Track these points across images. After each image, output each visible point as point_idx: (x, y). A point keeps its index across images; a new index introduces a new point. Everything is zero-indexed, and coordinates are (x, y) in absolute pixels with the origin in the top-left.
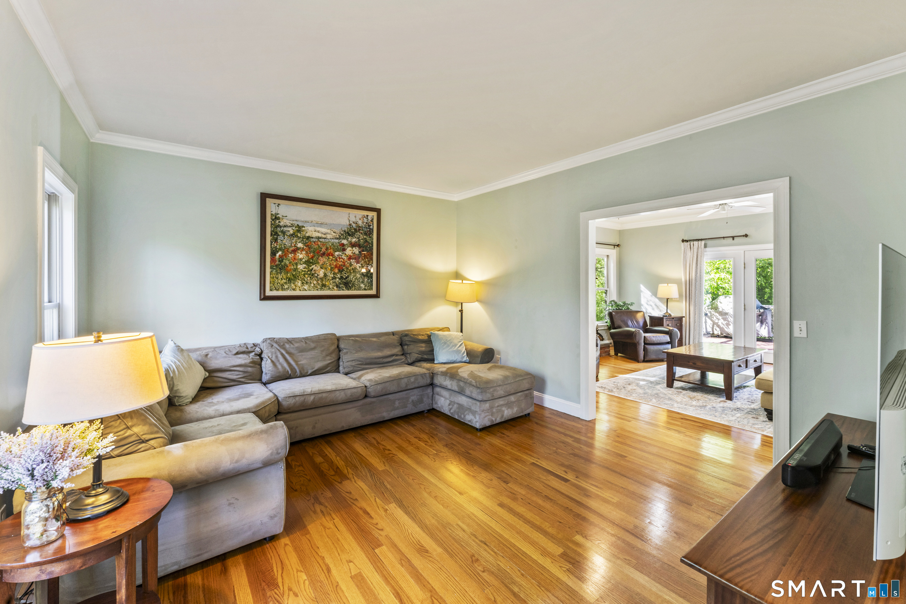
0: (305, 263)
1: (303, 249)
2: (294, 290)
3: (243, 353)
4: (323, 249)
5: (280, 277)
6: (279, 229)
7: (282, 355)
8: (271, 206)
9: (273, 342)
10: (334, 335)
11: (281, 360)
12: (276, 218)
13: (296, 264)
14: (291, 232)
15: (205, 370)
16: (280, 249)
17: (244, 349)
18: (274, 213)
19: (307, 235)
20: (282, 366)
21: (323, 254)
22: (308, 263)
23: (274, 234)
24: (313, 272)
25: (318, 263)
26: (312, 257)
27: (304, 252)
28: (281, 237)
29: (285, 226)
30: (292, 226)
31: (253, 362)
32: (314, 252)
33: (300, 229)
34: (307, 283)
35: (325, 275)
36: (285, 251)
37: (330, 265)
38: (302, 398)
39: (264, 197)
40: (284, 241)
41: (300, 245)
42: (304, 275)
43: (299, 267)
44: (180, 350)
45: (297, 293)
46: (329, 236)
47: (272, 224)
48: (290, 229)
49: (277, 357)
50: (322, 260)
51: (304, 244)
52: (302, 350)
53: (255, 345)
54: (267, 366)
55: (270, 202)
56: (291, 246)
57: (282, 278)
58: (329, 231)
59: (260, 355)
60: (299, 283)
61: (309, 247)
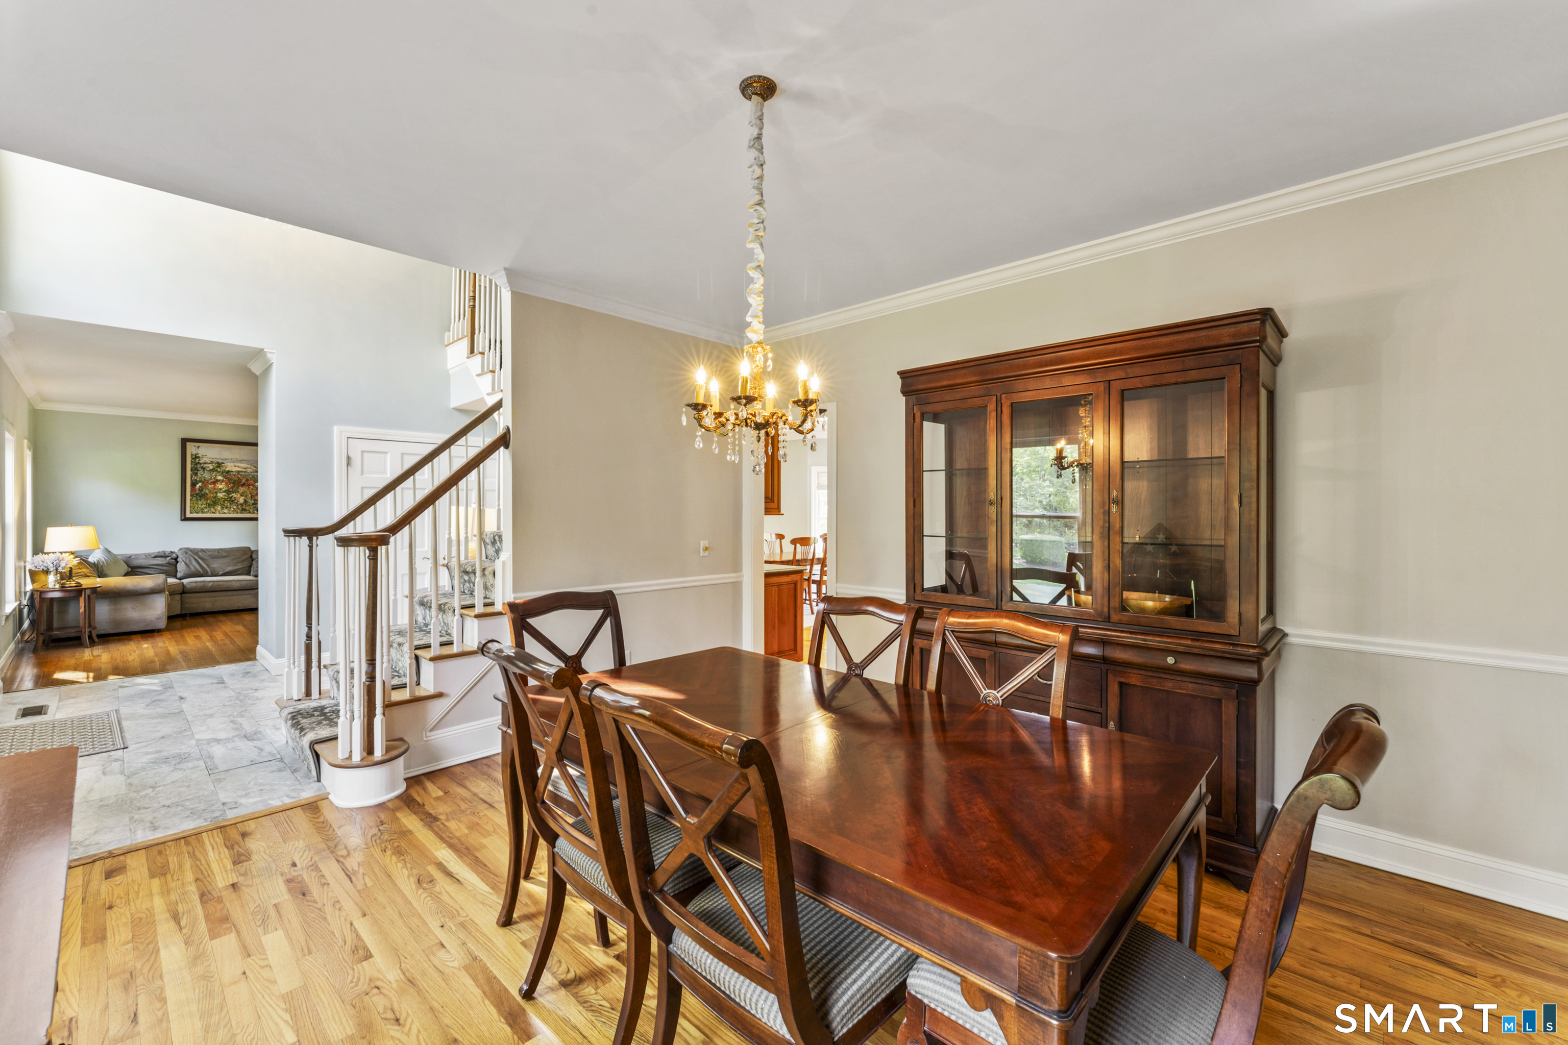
0: (224, 492)
1: (223, 481)
2: (213, 513)
3: (161, 557)
4: (244, 481)
5: (200, 503)
6: (199, 466)
7: (195, 559)
8: (191, 448)
9: (187, 551)
10: (249, 548)
11: (194, 563)
12: (195, 457)
13: (216, 493)
14: (211, 467)
15: (128, 566)
16: (200, 481)
17: (162, 554)
18: (194, 453)
19: (227, 469)
20: (195, 567)
21: (243, 485)
22: (228, 492)
23: (195, 471)
24: (233, 499)
25: (238, 492)
26: (232, 488)
27: (224, 483)
28: (200, 472)
29: (205, 463)
30: (212, 462)
31: (169, 563)
32: (234, 483)
33: (219, 465)
34: (226, 508)
35: (245, 501)
36: (205, 482)
37: (251, 493)
38: (202, 584)
39: (184, 442)
40: (204, 475)
41: (220, 478)
42: (224, 501)
43: (219, 495)
44: (107, 551)
45: (217, 515)
46: (249, 470)
47: (192, 462)
48: (210, 465)
49: (190, 561)
50: (242, 489)
51: (224, 477)
52: (214, 557)
53: (172, 552)
54: (181, 567)
55: (189, 445)
56: (211, 479)
57: (201, 504)
58: (249, 466)
59: (176, 559)
60: (219, 508)
61: (229, 479)
